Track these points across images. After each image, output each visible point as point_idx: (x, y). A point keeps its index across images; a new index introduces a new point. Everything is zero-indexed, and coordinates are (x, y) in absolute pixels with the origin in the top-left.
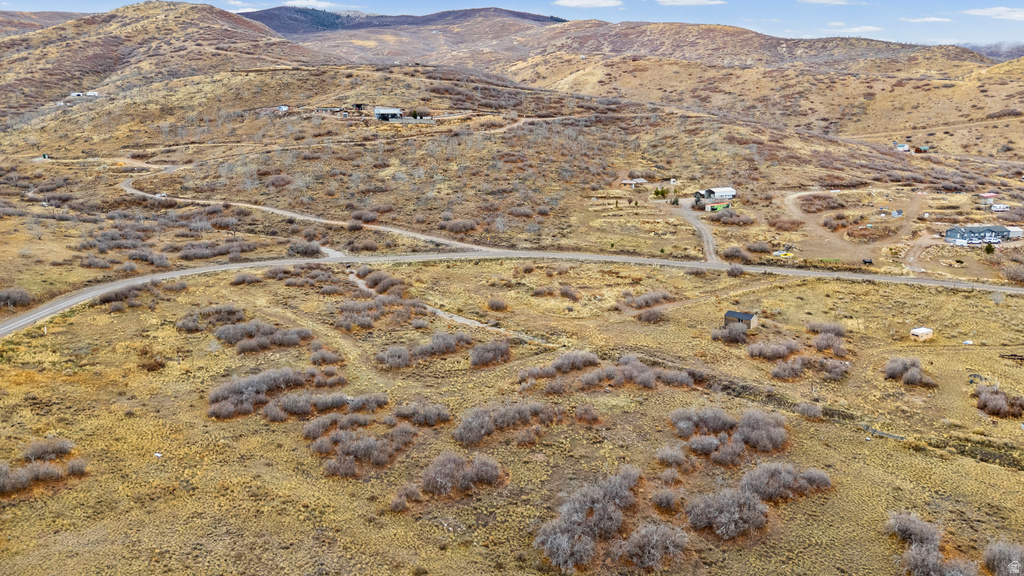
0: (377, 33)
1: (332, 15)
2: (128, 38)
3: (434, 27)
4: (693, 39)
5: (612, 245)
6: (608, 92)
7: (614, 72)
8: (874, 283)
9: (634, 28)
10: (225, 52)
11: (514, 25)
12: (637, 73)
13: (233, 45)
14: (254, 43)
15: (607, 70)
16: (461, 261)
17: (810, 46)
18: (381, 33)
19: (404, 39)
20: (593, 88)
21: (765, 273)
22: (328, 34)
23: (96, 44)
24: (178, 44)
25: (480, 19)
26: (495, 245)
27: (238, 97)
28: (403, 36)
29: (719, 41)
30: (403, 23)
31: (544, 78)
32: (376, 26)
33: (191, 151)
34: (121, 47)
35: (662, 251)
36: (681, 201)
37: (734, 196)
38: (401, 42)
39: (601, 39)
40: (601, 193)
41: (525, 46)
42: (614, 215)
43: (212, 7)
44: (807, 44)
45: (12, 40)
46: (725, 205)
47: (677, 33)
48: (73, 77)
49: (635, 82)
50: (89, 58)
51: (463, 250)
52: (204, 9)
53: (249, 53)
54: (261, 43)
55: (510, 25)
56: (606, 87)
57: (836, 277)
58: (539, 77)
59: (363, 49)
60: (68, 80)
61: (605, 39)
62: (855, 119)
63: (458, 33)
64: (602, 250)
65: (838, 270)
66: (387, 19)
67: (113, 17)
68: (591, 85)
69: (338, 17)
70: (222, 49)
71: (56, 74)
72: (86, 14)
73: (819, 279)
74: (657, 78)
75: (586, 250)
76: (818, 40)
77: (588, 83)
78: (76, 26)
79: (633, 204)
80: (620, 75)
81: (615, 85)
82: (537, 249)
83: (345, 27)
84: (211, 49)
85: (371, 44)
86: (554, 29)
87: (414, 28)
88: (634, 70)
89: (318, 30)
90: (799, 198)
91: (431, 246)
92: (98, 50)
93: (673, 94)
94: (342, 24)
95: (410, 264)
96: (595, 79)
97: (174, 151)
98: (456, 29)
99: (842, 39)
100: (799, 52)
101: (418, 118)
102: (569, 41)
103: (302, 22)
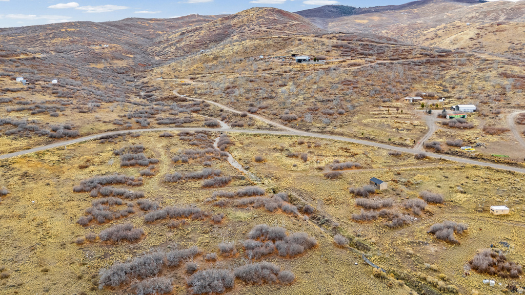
0: (370, 16)
1: (351, 7)
2: (234, 25)
3: (404, 11)
5: (362, 134)
6: (474, 45)
7: (482, 32)
8: (513, 174)
10: (270, 30)
11: (451, 6)
12: (497, 33)
13: (275, 26)
14: (284, 25)
15: (478, 31)
16: (273, 135)
18: (372, 16)
19: (384, 18)
20: (465, 42)
21: (440, 159)
22: (346, 18)
23: (221, 28)
24: (252, 27)
25: (432, 4)
26: (300, 129)
27: (245, 52)
28: (383, 17)
30: (387, 10)
31: (439, 37)
32: (373, 12)
33: (211, 77)
34: (230, 29)
35: (390, 140)
36: (433, 111)
37: (475, 111)
38: (382, 20)
39: (500, 12)
40: (388, 104)
41: (450, 18)
42: (382, 117)
43: (274, 9)
45: (196, 28)
46: (462, 115)
48: (206, 43)
49: (494, 38)
50: (215, 35)
51: (281, 130)
52: (270, 10)
53: (280, 30)
54: (288, 25)
55: (449, 6)
56: (474, 42)
57: (487, 166)
58: (436, 37)
59: (359, 24)
60: (203, 45)
61: (503, 12)
63: (416, 13)
64: (355, 136)
65: (499, 162)
66: (379, 8)
67: (236, 16)
68: (464, 40)
69: (354, 8)
70: (269, 28)
71: (199, 42)
72: (226, 15)
73: (475, 167)
74: (511, 35)
75: (346, 135)
77: (463, 39)
78: (221, 21)
79: (400, 111)
80: (486, 34)
81: (480, 40)
82: (320, 132)
83: (356, 13)
84: (265, 29)
85: (365, 22)
86: (472, 8)
87: (392, 12)
88: (496, 31)
89: (341, 16)
90: (520, 114)
91: (268, 127)
92: (220, 31)
94: (355, 12)
95: (248, 135)
96: (468, 37)
97: (205, 76)
98: (416, 11)
101: (317, 61)
102: (477, 14)
103: (334, 12)
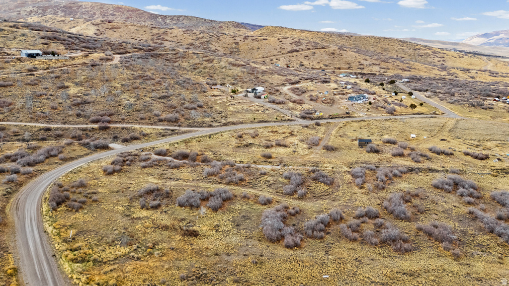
4: (112, 12)
5: (254, 119)
7: (101, 29)
9: (74, 4)
16: (201, 137)
17: (172, 19)
29: (127, 15)
35: (276, 119)
36: (248, 95)
37: (263, 91)
44: (170, 18)
46: (267, 95)
47: (102, 8)
62: (237, 54)
76: (175, 16)
93: (142, 41)
99: (185, 16)
100: (168, 21)
